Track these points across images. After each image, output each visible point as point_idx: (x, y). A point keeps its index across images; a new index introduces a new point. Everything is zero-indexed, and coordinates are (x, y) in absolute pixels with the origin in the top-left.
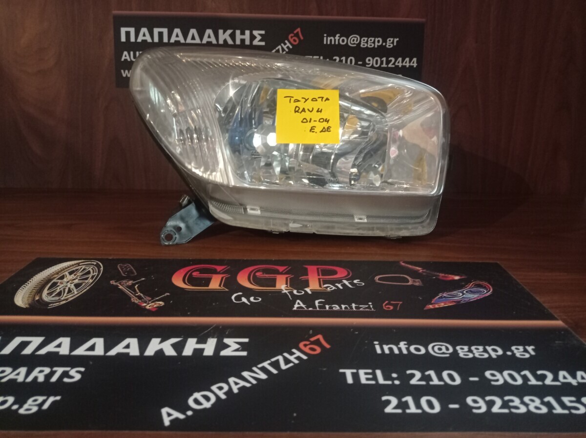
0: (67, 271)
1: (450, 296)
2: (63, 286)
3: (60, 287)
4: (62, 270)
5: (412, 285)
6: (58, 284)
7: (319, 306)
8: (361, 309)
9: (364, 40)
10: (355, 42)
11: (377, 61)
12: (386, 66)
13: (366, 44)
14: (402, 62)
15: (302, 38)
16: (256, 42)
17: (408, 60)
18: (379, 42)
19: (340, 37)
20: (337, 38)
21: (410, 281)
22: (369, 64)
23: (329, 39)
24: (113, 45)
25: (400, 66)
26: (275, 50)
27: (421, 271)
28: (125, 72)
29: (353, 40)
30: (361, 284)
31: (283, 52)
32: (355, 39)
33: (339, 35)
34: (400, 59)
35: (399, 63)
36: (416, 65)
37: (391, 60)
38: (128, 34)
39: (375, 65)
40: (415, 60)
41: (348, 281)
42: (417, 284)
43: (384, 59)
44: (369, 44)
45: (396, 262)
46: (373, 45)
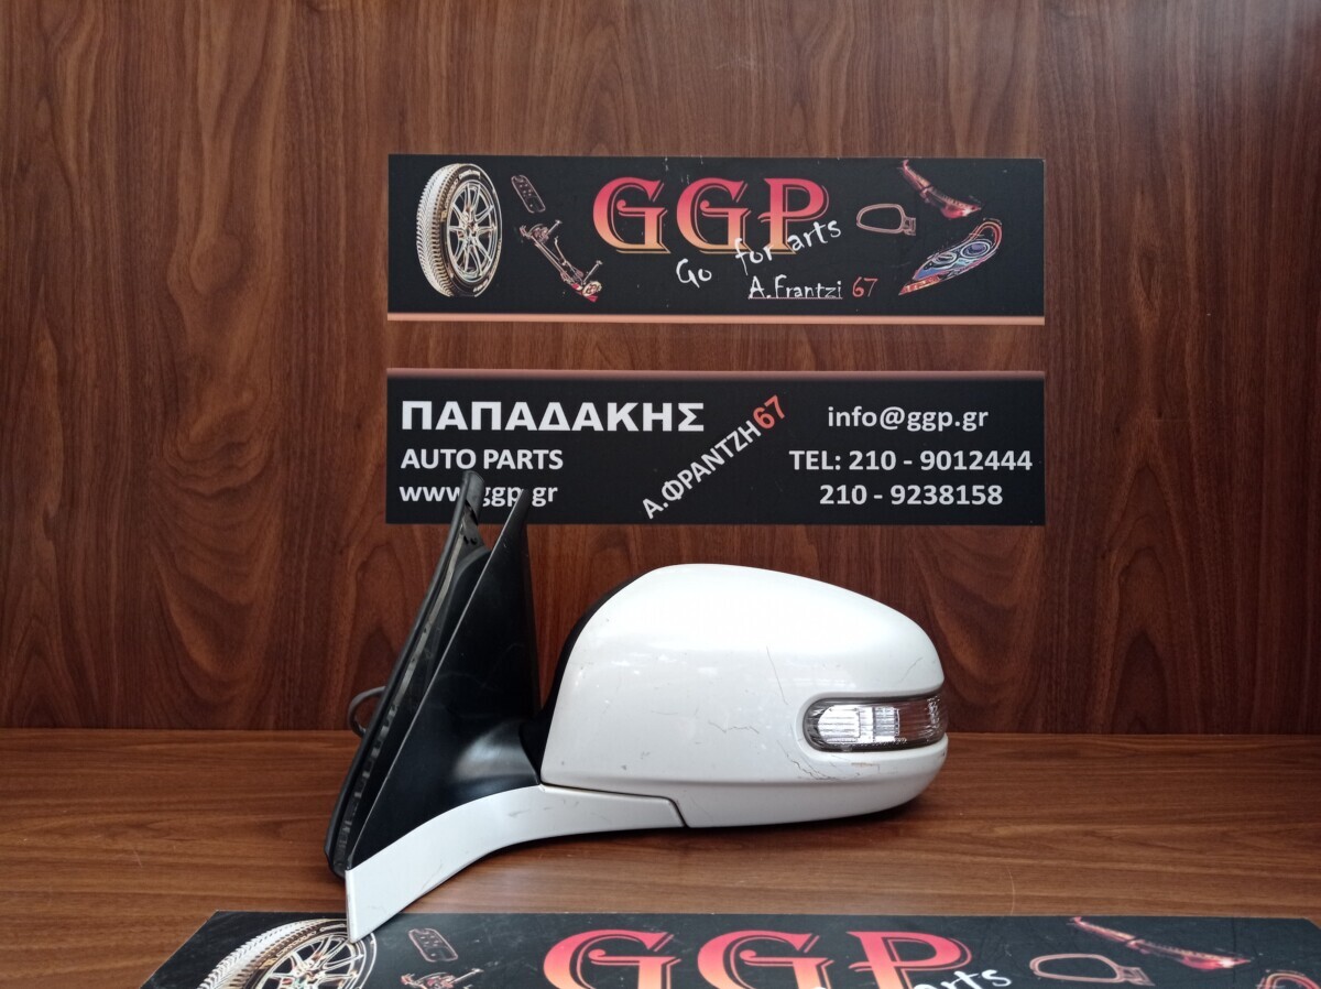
0: (290, 950)
4: (282, 947)
6: (280, 985)
9: (914, 417)
10: (895, 421)
11: (944, 457)
12: (965, 468)
13: (919, 426)
14: (1000, 460)
15: (782, 416)
16: (684, 427)
17: (1010, 454)
18: (945, 419)
19: (863, 412)
20: (856, 413)
21: (1117, 972)
22: (928, 465)
23: (839, 415)
24: (385, 436)
25: (995, 468)
26: (725, 441)
27: (1133, 943)
28: (406, 491)
29: (892, 418)
30: (1005, 982)
31: (741, 445)
32: (896, 415)
33: (860, 408)
34: (994, 454)
35: (992, 461)
36: (1031, 464)
37: (975, 457)
38: (417, 414)
39: (940, 467)
40: (1026, 454)
41: (968, 973)
42: (1137, 980)
43: (960, 454)
44: (925, 424)
45: (1064, 920)
46: (934, 427)
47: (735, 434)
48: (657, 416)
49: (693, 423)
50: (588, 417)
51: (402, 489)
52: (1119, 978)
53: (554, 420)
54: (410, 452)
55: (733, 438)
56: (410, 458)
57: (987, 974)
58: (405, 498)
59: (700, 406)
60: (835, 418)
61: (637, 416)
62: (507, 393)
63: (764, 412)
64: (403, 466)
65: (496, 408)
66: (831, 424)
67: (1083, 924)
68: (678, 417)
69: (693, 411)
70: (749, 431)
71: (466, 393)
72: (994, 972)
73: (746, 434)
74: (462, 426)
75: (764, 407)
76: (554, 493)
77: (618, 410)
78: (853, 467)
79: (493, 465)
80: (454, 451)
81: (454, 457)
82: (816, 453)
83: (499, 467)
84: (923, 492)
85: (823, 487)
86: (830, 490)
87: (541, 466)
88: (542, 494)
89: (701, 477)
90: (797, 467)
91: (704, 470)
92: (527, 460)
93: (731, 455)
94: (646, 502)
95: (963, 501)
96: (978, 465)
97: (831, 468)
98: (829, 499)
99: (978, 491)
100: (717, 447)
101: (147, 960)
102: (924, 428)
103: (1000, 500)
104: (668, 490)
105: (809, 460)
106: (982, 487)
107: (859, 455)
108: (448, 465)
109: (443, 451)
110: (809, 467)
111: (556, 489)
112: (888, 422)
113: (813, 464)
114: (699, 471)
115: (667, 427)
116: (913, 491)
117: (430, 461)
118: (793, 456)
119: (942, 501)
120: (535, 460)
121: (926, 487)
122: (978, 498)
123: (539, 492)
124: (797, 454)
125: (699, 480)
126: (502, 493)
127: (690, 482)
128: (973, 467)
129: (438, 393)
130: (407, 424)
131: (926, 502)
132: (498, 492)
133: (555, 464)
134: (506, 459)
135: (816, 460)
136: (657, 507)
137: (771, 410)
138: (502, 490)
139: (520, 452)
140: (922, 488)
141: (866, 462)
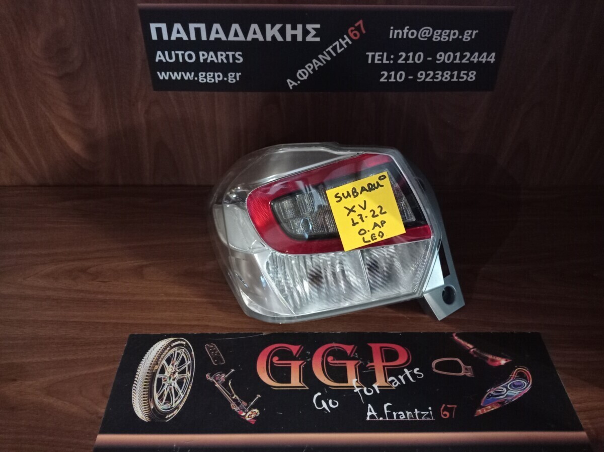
0: (164, 357)
1: (496, 394)
2: (168, 384)
3: (166, 386)
4: (159, 357)
5: (465, 375)
6: (163, 383)
7: (388, 413)
8: (423, 418)
9: (437, 33)
10: (427, 35)
11: (449, 56)
12: (459, 62)
13: (439, 38)
14: (479, 57)
15: (364, 32)
16: (309, 38)
17: (485, 54)
18: (454, 34)
19: (409, 30)
20: (406, 31)
21: (463, 369)
22: (440, 60)
23: (396, 32)
24: (143, 44)
25: (475, 62)
26: (331, 47)
27: (472, 350)
28: (161, 75)
29: (425, 33)
30: (421, 375)
31: (340, 49)
32: (427, 32)
33: (408, 27)
34: (476, 54)
35: (474, 58)
36: (494, 60)
37: (466, 56)
38: (159, 31)
39: (446, 61)
40: (493, 54)
41: (409, 371)
42: (469, 374)
43: (458, 54)
44: (443, 37)
45: (450, 334)
46: (447, 38)
47: (337, 43)
48: (294, 32)
49: (314, 36)
50: (255, 33)
51: (158, 73)
52: (462, 374)
53: (236, 35)
54: (159, 53)
55: (336, 45)
56: (159, 56)
57: (416, 371)
58: (161, 78)
59: (318, 26)
60: (394, 33)
61: (282, 32)
62: (209, 18)
63: (354, 30)
64: (157, 61)
65: (202, 27)
66: (391, 37)
67: (456, 338)
68: (306, 33)
69: (314, 29)
70: (345, 41)
71: (185, 18)
72: (418, 369)
73: (343, 43)
74: (185, 38)
75: (354, 27)
76: (240, 76)
77: (272, 28)
78: (400, 61)
79: (205, 60)
80: (183, 52)
81: (183, 55)
82: (381, 53)
83: (209, 61)
84: (435, 74)
85: (382, 73)
86: (386, 73)
87: (231, 61)
88: (233, 76)
89: (318, 67)
90: (370, 61)
91: (320, 64)
92: (223, 58)
93: (334, 55)
94: (289, 81)
95: (455, 79)
96: (467, 60)
97: (388, 62)
98: (385, 79)
99: (464, 74)
100: (327, 50)
101: (111, 367)
102: (442, 40)
103: (474, 78)
104: (300, 75)
105: (377, 58)
106: (466, 72)
107: (404, 54)
108: (181, 60)
109: (177, 52)
110: (376, 61)
111: (240, 74)
112: (423, 36)
113: (379, 60)
114: (317, 64)
115: (300, 39)
116: (429, 74)
117: (171, 58)
118: (368, 55)
119: (444, 79)
120: (227, 57)
121: (436, 72)
122: (463, 78)
123: (231, 75)
124: (370, 54)
125: (317, 69)
126: (212, 76)
127: (312, 70)
128: (464, 61)
129: (170, 18)
130: (154, 37)
131: (435, 80)
132: (210, 75)
133: (239, 60)
134: (212, 57)
135: (380, 58)
136: (294, 83)
137: (358, 28)
138: (212, 74)
139: (219, 53)
140: (434, 72)
141: (407, 58)
